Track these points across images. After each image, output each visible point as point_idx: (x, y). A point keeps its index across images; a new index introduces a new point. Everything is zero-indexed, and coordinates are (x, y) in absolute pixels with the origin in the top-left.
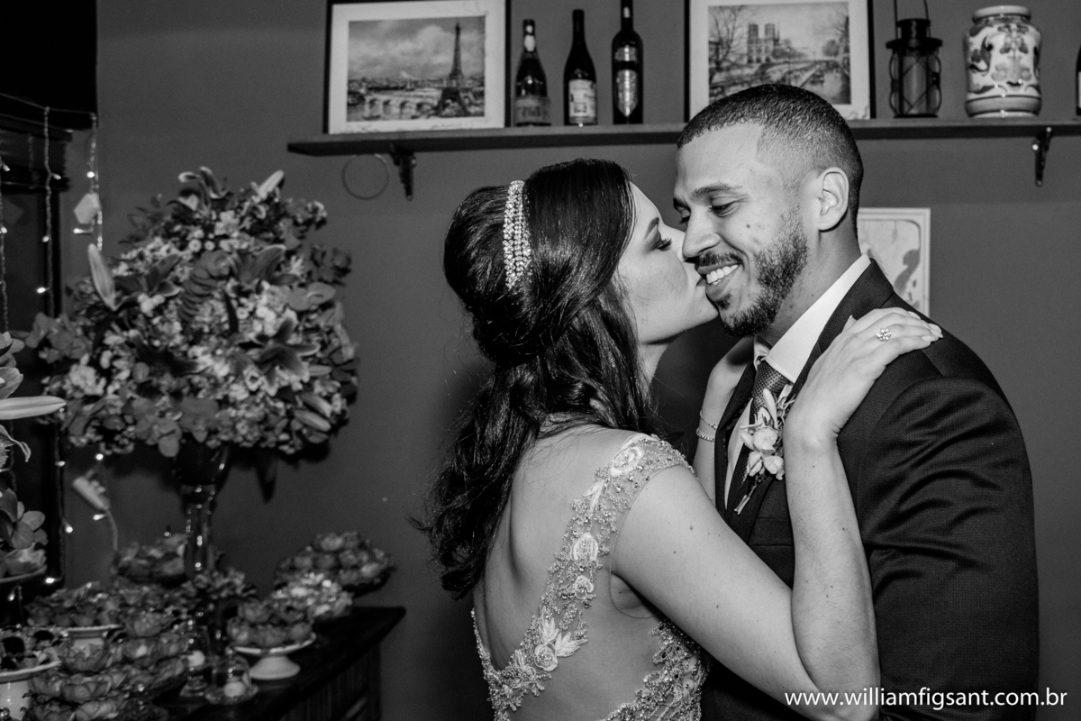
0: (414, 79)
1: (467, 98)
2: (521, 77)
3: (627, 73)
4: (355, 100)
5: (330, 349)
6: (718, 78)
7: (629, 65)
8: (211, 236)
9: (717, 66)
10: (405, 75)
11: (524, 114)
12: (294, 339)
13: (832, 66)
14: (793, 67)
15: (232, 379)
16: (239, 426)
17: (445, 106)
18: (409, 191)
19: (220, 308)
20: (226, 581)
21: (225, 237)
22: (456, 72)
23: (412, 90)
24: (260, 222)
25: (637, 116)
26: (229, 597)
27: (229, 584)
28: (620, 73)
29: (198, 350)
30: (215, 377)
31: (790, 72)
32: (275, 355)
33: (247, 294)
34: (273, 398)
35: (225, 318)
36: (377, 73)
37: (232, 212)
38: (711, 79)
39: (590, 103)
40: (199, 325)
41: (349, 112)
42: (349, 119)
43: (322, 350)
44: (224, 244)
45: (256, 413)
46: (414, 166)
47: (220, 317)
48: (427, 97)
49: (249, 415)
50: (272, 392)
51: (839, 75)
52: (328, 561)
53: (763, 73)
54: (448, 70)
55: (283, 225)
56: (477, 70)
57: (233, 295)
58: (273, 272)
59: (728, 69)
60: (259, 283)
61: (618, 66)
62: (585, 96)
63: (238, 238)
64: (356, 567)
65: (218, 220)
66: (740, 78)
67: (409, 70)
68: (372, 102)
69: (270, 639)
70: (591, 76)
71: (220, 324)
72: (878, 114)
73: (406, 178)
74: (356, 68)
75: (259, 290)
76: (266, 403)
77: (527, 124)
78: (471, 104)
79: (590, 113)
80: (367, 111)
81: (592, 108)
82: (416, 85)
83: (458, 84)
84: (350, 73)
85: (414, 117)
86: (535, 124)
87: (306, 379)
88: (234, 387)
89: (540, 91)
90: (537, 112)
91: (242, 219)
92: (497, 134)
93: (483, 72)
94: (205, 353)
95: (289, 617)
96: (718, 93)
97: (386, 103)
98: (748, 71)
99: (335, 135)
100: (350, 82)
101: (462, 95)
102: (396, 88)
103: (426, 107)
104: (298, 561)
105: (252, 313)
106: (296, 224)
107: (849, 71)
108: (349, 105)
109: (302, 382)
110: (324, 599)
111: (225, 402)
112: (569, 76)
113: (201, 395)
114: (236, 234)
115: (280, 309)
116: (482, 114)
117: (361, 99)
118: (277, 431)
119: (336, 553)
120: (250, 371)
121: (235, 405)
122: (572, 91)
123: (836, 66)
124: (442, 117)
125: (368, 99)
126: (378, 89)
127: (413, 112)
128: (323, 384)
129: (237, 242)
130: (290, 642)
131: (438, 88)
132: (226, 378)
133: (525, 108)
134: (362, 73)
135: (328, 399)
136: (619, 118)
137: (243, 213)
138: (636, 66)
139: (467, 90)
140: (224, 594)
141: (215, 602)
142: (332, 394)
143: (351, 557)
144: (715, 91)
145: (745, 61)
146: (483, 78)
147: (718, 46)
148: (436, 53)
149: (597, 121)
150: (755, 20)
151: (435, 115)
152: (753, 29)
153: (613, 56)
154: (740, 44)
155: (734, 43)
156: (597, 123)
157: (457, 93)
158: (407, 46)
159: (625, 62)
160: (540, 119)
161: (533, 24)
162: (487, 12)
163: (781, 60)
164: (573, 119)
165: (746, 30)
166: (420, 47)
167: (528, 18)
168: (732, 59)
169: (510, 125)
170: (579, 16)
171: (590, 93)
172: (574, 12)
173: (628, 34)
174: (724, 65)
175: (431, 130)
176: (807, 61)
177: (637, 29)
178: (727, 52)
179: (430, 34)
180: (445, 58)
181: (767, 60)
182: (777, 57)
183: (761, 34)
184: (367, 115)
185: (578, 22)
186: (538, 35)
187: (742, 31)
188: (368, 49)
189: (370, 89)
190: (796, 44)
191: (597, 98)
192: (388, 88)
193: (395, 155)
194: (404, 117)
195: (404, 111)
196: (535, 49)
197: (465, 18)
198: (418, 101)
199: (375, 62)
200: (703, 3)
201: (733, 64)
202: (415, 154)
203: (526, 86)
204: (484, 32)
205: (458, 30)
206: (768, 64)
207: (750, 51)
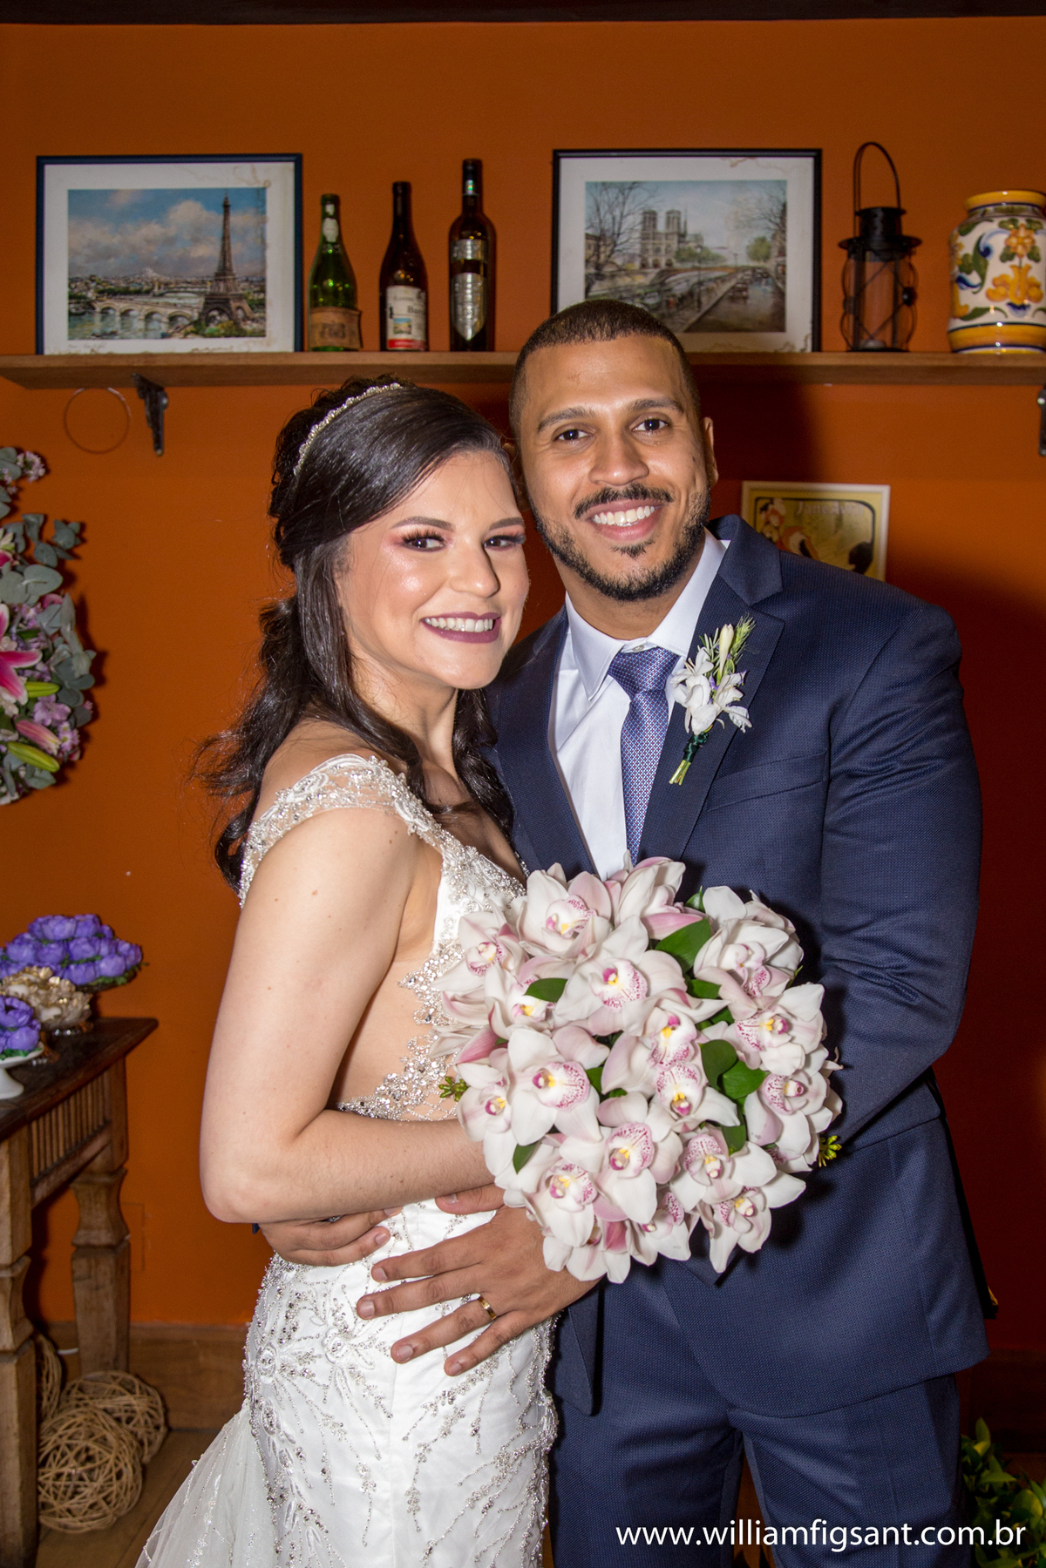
0: (164, 279)
1: (241, 309)
2: (319, 277)
3: (469, 277)
4: (80, 308)
5: (54, 660)
6: (598, 289)
7: (472, 266)
9: (596, 271)
10: (151, 273)
11: (322, 334)
12: (5, 644)
13: (760, 276)
14: (705, 275)
17: (209, 320)
18: (158, 443)
22: (223, 272)
23: (161, 295)
25: (484, 340)
28: (459, 277)
31: (700, 283)
36: (110, 269)
38: (588, 290)
39: (416, 321)
41: (71, 326)
42: (71, 335)
43: (44, 660)
46: (166, 406)
48: (184, 306)
51: (769, 289)
52: (56, 952)
53: (662, 284)
54: (213, 268)
56: (256, 269)
59: (613, 276)
61: (458, 268)
62: (410, 309)
64: (92, 962)
66: (629, 289)
67: (156, 266)
68: (105, 312)
70: (419, 280)
72: (824, 346)
73: (155, 420)
74: (80, 261)
77: (324, 349)
78: (246, 318)
79: (417, 335)
80: (97, 324)
81: (419, 328)
82: (168, 288)
83: (228, 289)
84: (71, 267)
85: (164, 336)
86: (336, 350)
87: (24, 701)
89: (347, 300)
90: (340, 332)
92: (284, 361)
93: (263, 271)
95: (9, 1020)
97: (125, 314)
98: (640, 280)
99: (51, 357)
100: (72, 281)
101: (233, 305)
102: (138, 293)
103: (182, 322)
106: (3, 484)
107: (784, 282)
108: (70, 313)
109: (18, 704)
110: (53, 998)
112: (387, 280)
116: (262, 334)
117: (90, 306)
119: (66, 943)
122: (390, 302)
123: (766, 275)
124: (205, 336)
125: (99, 306)
126: (113, 293)
127: (164, 328)
128: (46, 709)
130: (11, 1052)
131: (199, 294)
133: (325, 326)
134: (91, 269)
135: (54, 730)
136: (458, 343)
138: (485, 268)
139: (240, 297)
142: (60, 722)
143: (87, 947)
145: (637, 265)
146: (264, 280)
147: (599, 241)
148: (196, 241)
149: (426, 346)
150: (653, 204)
151: (196, 333)
152: (650, 217)
153: (451, 252)
154: (630, 240)
155: (623, 239)
156: (427, 350)
157: (226, 301)
158: (153, 230)
159: (466, 261)
160: (345, 342)
161: (335, 200)
162: (268, 183)
163: (689, 265)
164: (393, 342)
165: (639, 218)
166: (172, 231)
167: (329, 191)
168: (619, 261)
169: (302, 350)
170: (402, 192)
171: (418, 306)
172: (395, 185)
173: (472, 220)
174: (608, 269)
175: (192, 355)
176: (724, 268)
177: (490, 209)
178: (612, 252)
179: (186, 213)
180: (208, 251)
181: (669, 264)
182: (683, 261)
183: (661, 226)
184: (97, 330)
185: (399, 199)
186: (343, 218)
187: (633, 221)
188: (98, 234)
189: (101, 292)
190: (711, 243)
191: (426, 314)
192: (126, 292)
193: (140, 389)
194: (151, 334)
195: (152, 326)
196: (340, 238)
197: (238, 191)
198: (170, 311)
199: (108, 253)
200: (578, 174)
201: (620, 269)
202: (167, 390)
203: (325, 291)
204: (264, 212)
205: (226, 207)
206: (670, 271)
207: (644, 250)
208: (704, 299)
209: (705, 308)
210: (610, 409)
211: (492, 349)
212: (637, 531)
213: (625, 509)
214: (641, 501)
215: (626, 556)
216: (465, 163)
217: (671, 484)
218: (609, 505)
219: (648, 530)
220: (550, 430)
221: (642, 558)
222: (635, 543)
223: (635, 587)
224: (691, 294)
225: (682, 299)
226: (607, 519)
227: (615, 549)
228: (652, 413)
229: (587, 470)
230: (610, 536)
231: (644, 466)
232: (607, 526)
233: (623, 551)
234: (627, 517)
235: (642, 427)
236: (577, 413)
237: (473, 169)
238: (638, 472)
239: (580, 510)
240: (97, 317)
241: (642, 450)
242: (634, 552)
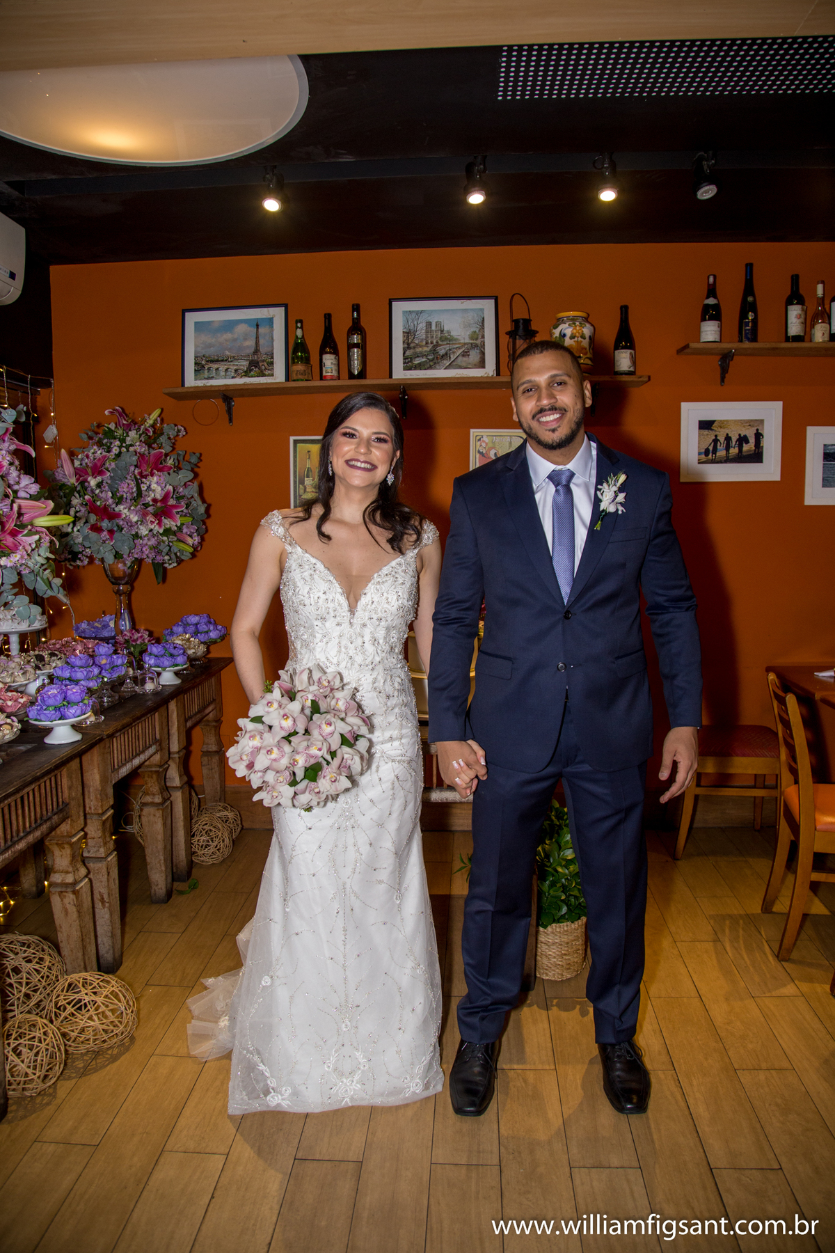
0: (232, 355)
1: (263, 366)
2: (295, 352)
3: (356, 350)
4: (199, 368)
5: (190, 508)
6: (408, 353)
7: (357, 346)
8: (124, 445)
9: (407, 346)
10: (227, 353)
11: (296, 374)
12: (172, 502)
13: (474, 346)
14: (452, 346)
15: (139, 523)
16: (144, 549)
17: (251, 370)
18: (231, 420)
19: (133, 484)
20: (140, 635)
21: (131, 445)
22: (256, 351)
23: (232, 361)
24: (150, 437)
25: (362, 375)
26: (141, 644)
27: (141, 637)
28: (352, 350)
29: (121, 507)
30: (131, 522)
31: (450, 350)
32: (163, 510)
33: (145, 477)
34: (161, 534)
35: (135, 490)
36: (212, 352)
37: (135, 431)
38: (404, 353)
39: (334, 368)
40: (121, 493)
41: (196, 375)
42: (196, 379)
43: (187, 508)
44: (131, 449)
45: (153, 542)
46: (234, 405)
47: (132, 489)
48: (241, 365)
49: (149, 543)
50: (161, 531)
51: (478, 351)
52: (192, 628)
53: (434, 350)
54: (253, 350)
55: (162, 439)
56: (270, 349)
57: (139, 477)
58: (158, 465)
59: (414, 348)
60: (152, 470)
61: (351, 346)
62: (332, 363)
63: (139, 446)
64: (207, 632)
65: (128, 436)
66: (421, 353)
67: (230, 350)
68: (209, 369)
69: (166, 663)
70: (335, 352)
71: (133, 493)
72: (501, 374)
73: (229, 411)
74: (199, 349)
75: (152, 475)
76: (158, 536)
77: (298, 380)
78: (266, 369)
79: (335, 373)
80: (206, 374)
81: (336, 370)
82: (234, 358)
83: (258, 358)
84: (196, 352)
85: (233, 378)
86: (302, 380)
87: (179, 525)
88: (141, 527)
89: (306, 360)
90: (304, 373)
91: (140, 436)
92: (282, 386)
93: (273, 350)
94: (125, 508)
95: (175, 652)
96: (408, 362)
97: (217, 369)
98: (426, 349)
99: (188, 388)
100: (196, 357)
101: (261, 364)
102: (222, 361)
103: (240, 371)
104: (175, 629)
105: (149, 487)
106: (169, 438)
107: (484, 349)
108: (195, 370)
109: (176, 526)
110: (192, 646)
111: (137, 536)
112: (322, 352)
113: (123, 532)
114: (138, 444)
115: (164, 485)
116: (272, 375)
117: (203, 367)
118: (163, 554)
119: (196, 625)
120: (150, 518)
121: (141, 538)
122: (324, 361)
123: (476, 346)
124: (249, 377)
125: (207, 367)
126: (212, 361)
127: (233, 374)
128: (188, 527)
129: (139, 447)
130: (177, 665)
131: (247, 360)
132: (137, 522)
133: (297, 371)
134: (203, 352)
135: (191, 536)
136: (351, 376)
137: (141, 432)
138: (362, 346)
139: (263, 361)
140: (138, 642)
141: (134, 647)
142: (193, 533)
143: (205, 626)
144: (407, 361)
145: (424, 343)
146: (273, 354)
147: (408, 334)
148: (245, 339)
149: (339, 378)
150: (430, 319)
151: (246, 376)
152: (429, 324)
153: (348, 340)
154: (421, 333)
155: (418, 333)
156: (339, 379)
157: (258, 362)
158: (228, 336)
159: (355, 344)
160: (306, 377)
161: (301, 321)
162: (274, 315)
163: (445, 343)
164: (325, 376)
165: (425, 325)
166: (236, 336)
167: (299, 318)
168: (417, 342)
169: (288, 381)
170: (328, 317)
171: (335, 362)
172: (325, 315)
173: (356, 327)
174: (412, 345)
175: (244, 384)
176: (460, 343)
177: (363, 324)
178: (414, 338)
179: (242, 328)
180: (251, 343)
181: (437, 342)
182: (443, 341)
183: (433, 328)
184: (206, 377)
185: (327, 320)
186: (304, 329)
187: (422, 326)
188: (206, 338)
189: (208, 361)
190: (454, 334)
191: (338, 365)
192: (218, 361)
193: (223, 399)
194: (228, 377)
195: (227, 374)
196: (303, 336)
197: (262, 319)
198: (235, 368)
199: (210, 346)
200: (399, 308)
201: (417, 345)
202: (234, 399)
203: (298, 357)
204: (273, 327)
205: (257, 326)
206: (437, 345)
207: (427, 337)
208: (452, 356)
209: (452, 360)
210: (542, 379)
211: (365, 378)
212: (554, 423)
213: (549, 415)
214: (554, 412)
215: (550, 432)
216: (353, 305)
217: (567, 405)
218: (543, 414)
219: (558, 422)
220: (521, 388)
221: (556, 432)
222: (553, 427)
223: (555, 444)
224: (446, 354)
225: (443, 356)
226: (544, 419)
227: (546, 430)
228: (558, 379)
229: (534, 402)
230: (544, 425)
231: (555, 398)
232: (543, 422)
233: (549, 430)
234: (553, 417)
235: (556, 385)
236: (530, 381)
237: (356, 308)
238: (553, 401)
239: (534, 417)
240: (206, 371)
241: (555, 393)
242: (553, 431)
